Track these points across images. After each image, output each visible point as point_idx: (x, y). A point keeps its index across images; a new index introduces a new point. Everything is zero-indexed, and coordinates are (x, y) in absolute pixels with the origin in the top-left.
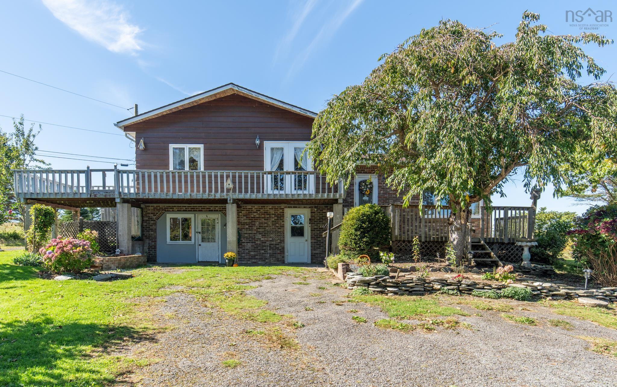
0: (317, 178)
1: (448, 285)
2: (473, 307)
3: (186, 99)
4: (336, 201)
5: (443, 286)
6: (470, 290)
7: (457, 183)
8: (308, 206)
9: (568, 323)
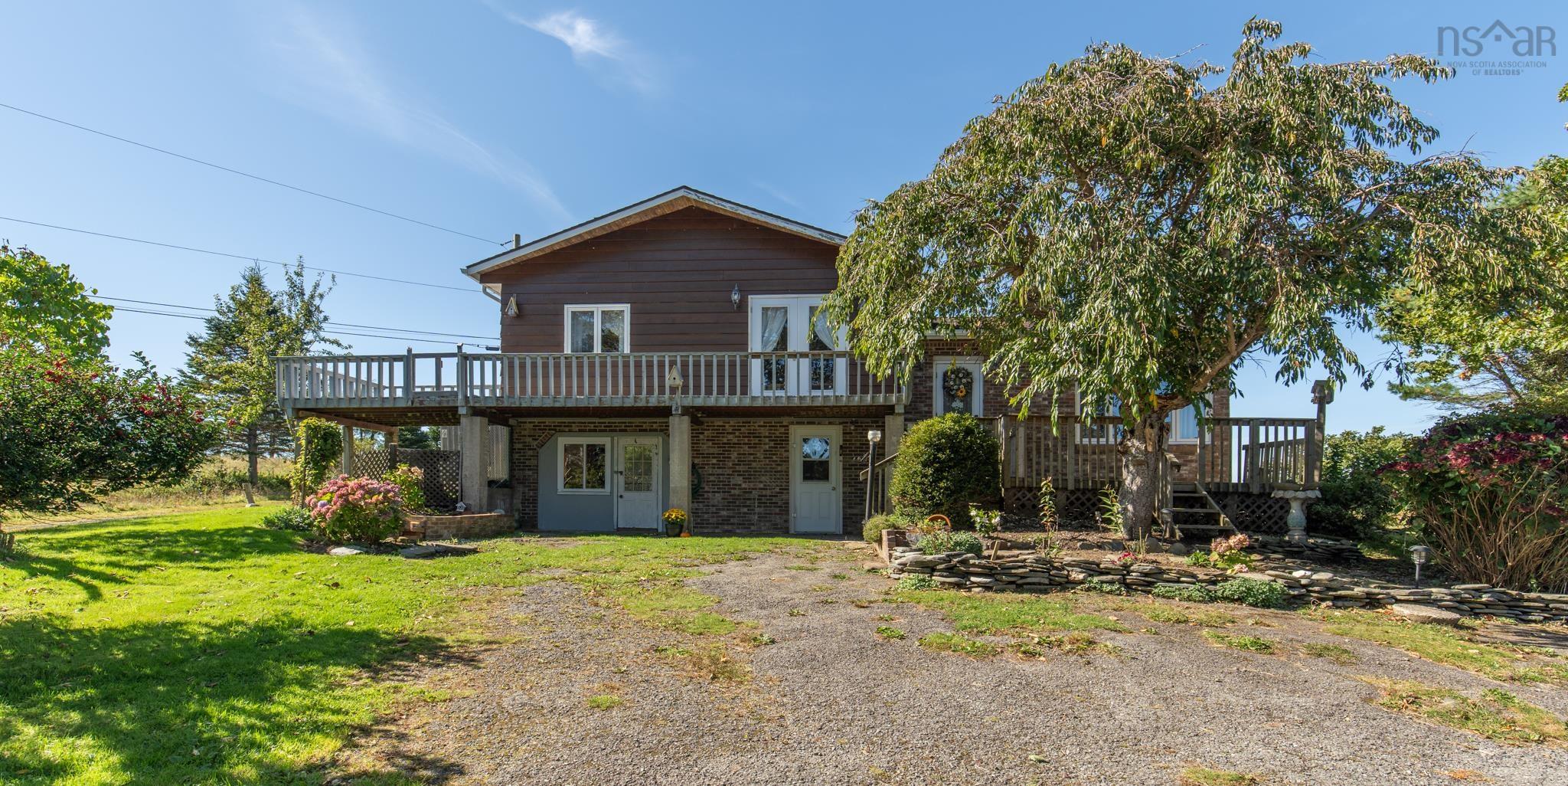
0: (852, 365)
1: (1101, 573)
2: (1146, 616)
3: (596, 219)
4: (890, 410)
5: (1090, 575)
6: (1150, 584)
7: (1123, 368)
8: (837, 420)
9: (1345, 651)
